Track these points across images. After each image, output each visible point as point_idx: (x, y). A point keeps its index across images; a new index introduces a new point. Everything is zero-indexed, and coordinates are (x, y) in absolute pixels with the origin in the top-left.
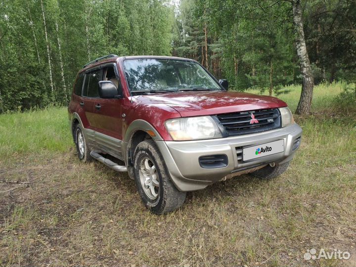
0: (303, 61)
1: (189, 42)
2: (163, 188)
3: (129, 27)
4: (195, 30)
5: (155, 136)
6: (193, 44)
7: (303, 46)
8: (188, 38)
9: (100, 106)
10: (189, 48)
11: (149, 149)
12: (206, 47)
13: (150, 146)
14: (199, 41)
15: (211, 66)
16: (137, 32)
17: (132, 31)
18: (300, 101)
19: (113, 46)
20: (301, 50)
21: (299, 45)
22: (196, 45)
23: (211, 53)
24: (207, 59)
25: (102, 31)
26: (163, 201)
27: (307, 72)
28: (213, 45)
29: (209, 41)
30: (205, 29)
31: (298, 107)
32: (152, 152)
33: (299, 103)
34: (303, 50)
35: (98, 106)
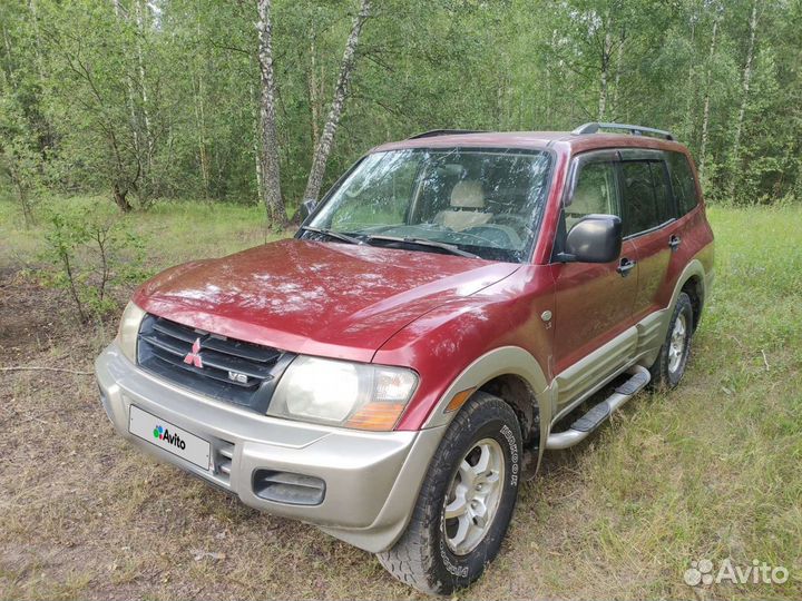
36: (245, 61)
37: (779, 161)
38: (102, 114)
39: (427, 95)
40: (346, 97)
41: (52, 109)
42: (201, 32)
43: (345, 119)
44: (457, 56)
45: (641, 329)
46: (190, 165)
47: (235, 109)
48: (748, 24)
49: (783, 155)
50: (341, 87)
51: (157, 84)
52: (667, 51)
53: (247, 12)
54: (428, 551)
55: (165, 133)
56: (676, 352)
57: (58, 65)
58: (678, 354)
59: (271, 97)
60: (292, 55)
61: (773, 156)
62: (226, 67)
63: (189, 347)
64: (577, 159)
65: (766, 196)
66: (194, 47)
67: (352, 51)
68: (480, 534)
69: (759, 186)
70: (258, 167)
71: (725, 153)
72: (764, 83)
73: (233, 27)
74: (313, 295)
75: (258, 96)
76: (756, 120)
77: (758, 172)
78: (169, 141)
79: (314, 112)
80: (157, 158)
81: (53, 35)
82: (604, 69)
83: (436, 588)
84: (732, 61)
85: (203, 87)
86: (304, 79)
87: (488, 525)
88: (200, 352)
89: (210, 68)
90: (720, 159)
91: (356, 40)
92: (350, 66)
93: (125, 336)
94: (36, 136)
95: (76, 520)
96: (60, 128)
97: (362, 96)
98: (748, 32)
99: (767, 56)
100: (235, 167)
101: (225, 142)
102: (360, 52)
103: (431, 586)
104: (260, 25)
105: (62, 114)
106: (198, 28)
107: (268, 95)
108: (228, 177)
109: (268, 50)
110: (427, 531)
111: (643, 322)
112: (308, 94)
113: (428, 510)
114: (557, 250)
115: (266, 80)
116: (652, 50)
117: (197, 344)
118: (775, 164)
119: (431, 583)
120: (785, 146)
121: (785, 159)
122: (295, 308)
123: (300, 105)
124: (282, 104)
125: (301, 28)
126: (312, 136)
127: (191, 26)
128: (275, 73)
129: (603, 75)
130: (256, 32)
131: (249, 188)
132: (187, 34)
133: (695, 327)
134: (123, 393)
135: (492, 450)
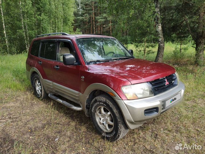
0: (159, 34)
1: (84, 14)
2: (118, 127)
3: (48, 3)
4: (87, 7)
5: (115, 96)
6: (86, 16)
7: (160, 25)
8: (83, 12)
9: (59, 68)
10: (83, 18)
11: (107, 103)
12: (94, 18)
13: (107, 100)
14: (90, 14)
15: (97, 29)
16: (53, 7)
17: (50, 6)
18: (157, 56)
19: (38, 15)
20: (158, 28)
21: (158, 25)
22: (88, 16)
23: (96, 22)
24: (94, 25)
25: (31, 5)
26: (118, 135)
27: (161, 41)
28: (98, 17)
29: (96, 15)
30: (93, 7)
31: (156, 60)
32: (110, 105)
33: (156, 58)
34: (160, 28)
35: (57, 67)
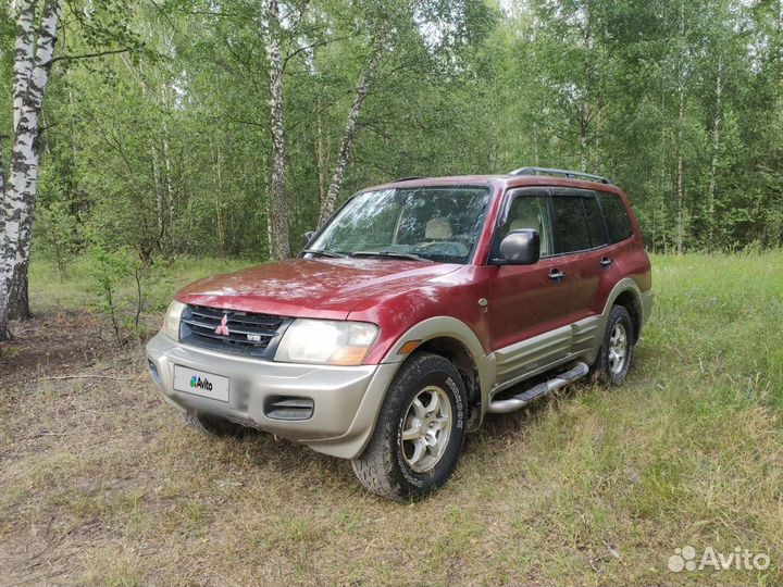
36: (259, 133)
37: (750, 212)
38: (131, 181)
39: (421, 159)
40: (348, 162)
41: (87, 178)
42: (219, 110)
43: (349, 183)
44: (446, 125)
45: (575, 328)
46: (208, 226)
47: (249, 176)
48: (713, 91)
49: (753, 207)
50: (343, 154)
51: (180, 155)
52: (639, 116)
53: (261, 92)
54: (388, 457)
55: (186, 197)
56: (617, 356)
57: (94, 140)
58: (620, 358)
59: (282, 163)
60: (301, 128)
61: (744, 207)
62: (242, 138)
63: (219, 322)
64: (512, 191)
65: (737, 244)
66: (214, 122)
67: (353, 122)
68: (432, 462)
69: (732, 235)
70: (269, 228)
71: (699, 206)
72: (730, 142)
73: (249, 103)
74: (313, 288)
75: (270, 163)
76: (725, 175)
77: (731, 222)
78: (190, 206)
79: (321, 177)
80: (178, 221)
81: (90, 115)
82: (584, 133)
83: (396, 490)
84: (698, 124)
85: (221, 158)
86: (312, 148)
87: (440, 455)
88: (227, 324)
89: (228, 141)
90: (696, 211)
91: (357, 113)
92: (351, 136)
93: (170, 324)
94: (70, 202)
95: (128, 465)
96: (93, 194)
97: (362, 161)
98: (713, 98)
99: (731, 118)
100: (248, 228)
101: (239, 206)
102: (360, 123)
103: (392, 486)
104: (273, 102)
105: (95, 182)
106: (216, 106)
107: (279, 161)
108: (241, 237)
109: (280, 124)
110: (388, 442)
111: (579, 323)
112: (315, 162)
113: (388, 426)
114: (492, 256)
115: (277, 149)
116: (627, 116)
117: (225, 320)
118: (745, 214)
119: (393, 485)
120: (755, 199)
121: (755, 210)
122: (299, 296)
123: (308, 171)
124: (291, 171)
125: (307, 104)
126: (320, 199)
127: (211, 105)
128: (286, 144)
129: (583, 140)
130: (269, 108)
131: (260, 247)
132: (209, 111)
133: (636, 337)
134: (170, 360)
135: (440, 396)
